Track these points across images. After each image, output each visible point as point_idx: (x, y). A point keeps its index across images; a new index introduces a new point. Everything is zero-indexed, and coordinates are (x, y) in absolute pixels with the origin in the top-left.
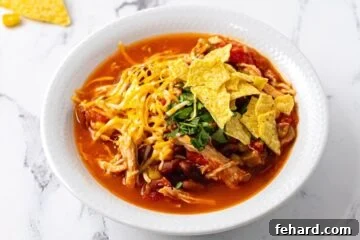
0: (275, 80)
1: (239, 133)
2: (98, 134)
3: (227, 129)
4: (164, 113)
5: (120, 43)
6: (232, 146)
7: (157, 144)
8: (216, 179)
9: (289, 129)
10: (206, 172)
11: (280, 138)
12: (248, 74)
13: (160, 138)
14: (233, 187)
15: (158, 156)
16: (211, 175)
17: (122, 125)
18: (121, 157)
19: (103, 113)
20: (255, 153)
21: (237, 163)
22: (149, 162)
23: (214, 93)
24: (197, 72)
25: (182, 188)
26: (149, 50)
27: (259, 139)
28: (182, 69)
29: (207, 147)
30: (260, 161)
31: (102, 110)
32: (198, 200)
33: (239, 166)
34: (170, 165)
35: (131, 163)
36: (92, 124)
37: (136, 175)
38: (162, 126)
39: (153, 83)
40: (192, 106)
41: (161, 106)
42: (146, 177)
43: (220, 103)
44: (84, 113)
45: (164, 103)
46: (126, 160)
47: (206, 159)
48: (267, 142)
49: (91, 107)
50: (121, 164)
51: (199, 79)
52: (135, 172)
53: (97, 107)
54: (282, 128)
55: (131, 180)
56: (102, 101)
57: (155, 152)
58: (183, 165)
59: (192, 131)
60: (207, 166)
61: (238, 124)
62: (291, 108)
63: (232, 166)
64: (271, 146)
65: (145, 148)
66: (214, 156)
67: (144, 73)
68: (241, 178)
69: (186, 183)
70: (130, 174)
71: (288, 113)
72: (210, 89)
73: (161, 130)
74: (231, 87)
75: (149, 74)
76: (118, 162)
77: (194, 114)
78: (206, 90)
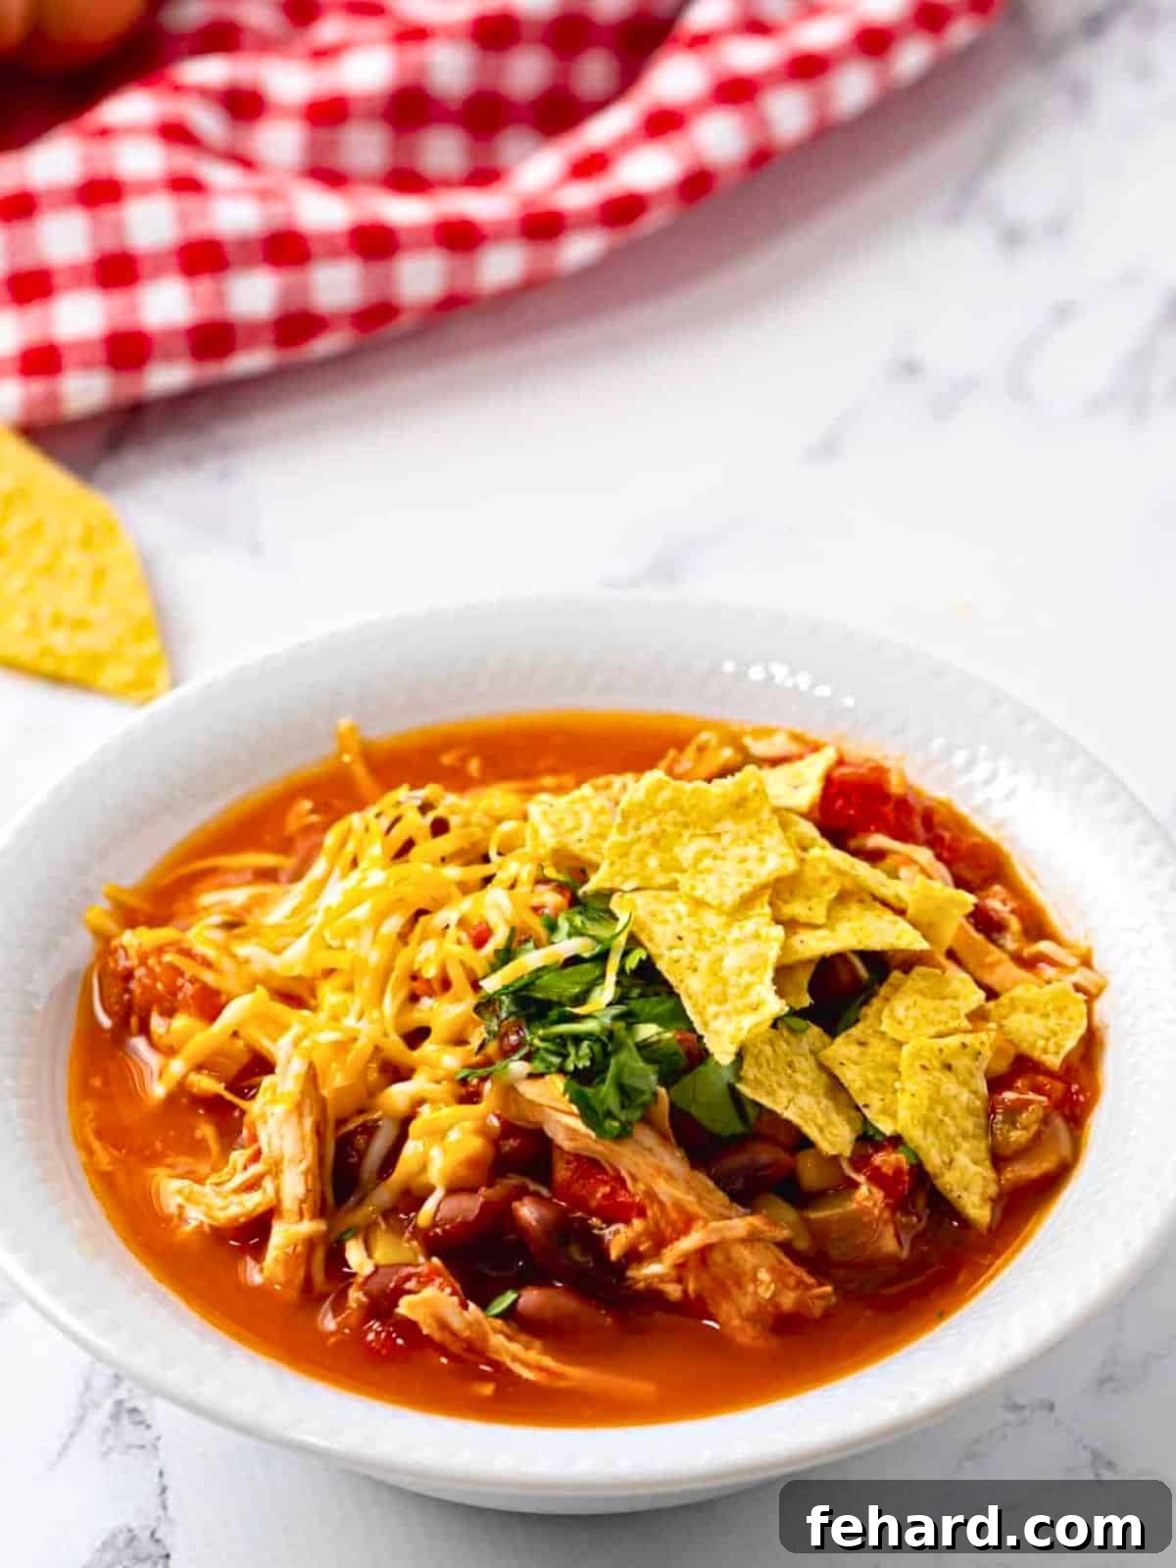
0: (1015, 924)
1: (805, 1101)
2: (177, 1067)
3: (749, 1071)
4: (476, 986)
5: (344, 723)
6: (765, 1154)
7: (425, 1111)
8: (674, 1291)
9: (1045, 1121)
10: (633, 1256)
11: (999, 1159)
12: (894, 874)
13: (443, 1089)
14: (746, 1336)
15: (424, 1168)
16: (653, 1269)
17: (283, 1027)
18: (256, 1157)
19: (209, 977)
20: (866, 1196)
21: (783, 1234)
22: (384, 1194)
23: (712, 920)
24: (649, 827)
25: (510, 1315)
26: (474, 766)
27: (896, 1141)
28: (587, 818)
29: (646, 1137)
30: (889, 1244)
31: (207, 964)
32: (576, 1374)
33: (786, 1247)
34: (469, 1206)
35: (294, 1185)
36: (157, 1023)
37: (311, 1243)
38: (460, 1041)
39: (453, 872)
40: (602, 958)
41: (466, 952)
42: (355, 1256)
43: (733, 959)
44: (128, 976)
45: (480, 940)
46: (275, 1170)
47: (637, 1190)
48: (933, 1160)
49: (160, 950)
50: (252, 1186)
51: (653, 862)
52: (309, 1227)
53: (187, 953)
54: (1013, 1112)
55: (289, 1261)
56: (219, 936)
57: (411, 1149)
58: (528, 1212)
59: (580, 1058)
60: (638, 1224)
61: (806, 1064)
62: (1070, 1042)
63: (752, 1239)
64: (949, 1182)
65: (370, 1130)
66: (670, 1177)
67: (416, 823)
68: (788, 1300)
69: (531, 1298)
70: (283, 1236)
71: (1054, 1061)
72: (700, 904)
73: (451, 1060)
74: (796, 909)
75: (440, 827)
76: (240, 1178)
77: (606, 992)
78: (682, 908)
